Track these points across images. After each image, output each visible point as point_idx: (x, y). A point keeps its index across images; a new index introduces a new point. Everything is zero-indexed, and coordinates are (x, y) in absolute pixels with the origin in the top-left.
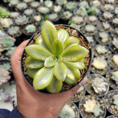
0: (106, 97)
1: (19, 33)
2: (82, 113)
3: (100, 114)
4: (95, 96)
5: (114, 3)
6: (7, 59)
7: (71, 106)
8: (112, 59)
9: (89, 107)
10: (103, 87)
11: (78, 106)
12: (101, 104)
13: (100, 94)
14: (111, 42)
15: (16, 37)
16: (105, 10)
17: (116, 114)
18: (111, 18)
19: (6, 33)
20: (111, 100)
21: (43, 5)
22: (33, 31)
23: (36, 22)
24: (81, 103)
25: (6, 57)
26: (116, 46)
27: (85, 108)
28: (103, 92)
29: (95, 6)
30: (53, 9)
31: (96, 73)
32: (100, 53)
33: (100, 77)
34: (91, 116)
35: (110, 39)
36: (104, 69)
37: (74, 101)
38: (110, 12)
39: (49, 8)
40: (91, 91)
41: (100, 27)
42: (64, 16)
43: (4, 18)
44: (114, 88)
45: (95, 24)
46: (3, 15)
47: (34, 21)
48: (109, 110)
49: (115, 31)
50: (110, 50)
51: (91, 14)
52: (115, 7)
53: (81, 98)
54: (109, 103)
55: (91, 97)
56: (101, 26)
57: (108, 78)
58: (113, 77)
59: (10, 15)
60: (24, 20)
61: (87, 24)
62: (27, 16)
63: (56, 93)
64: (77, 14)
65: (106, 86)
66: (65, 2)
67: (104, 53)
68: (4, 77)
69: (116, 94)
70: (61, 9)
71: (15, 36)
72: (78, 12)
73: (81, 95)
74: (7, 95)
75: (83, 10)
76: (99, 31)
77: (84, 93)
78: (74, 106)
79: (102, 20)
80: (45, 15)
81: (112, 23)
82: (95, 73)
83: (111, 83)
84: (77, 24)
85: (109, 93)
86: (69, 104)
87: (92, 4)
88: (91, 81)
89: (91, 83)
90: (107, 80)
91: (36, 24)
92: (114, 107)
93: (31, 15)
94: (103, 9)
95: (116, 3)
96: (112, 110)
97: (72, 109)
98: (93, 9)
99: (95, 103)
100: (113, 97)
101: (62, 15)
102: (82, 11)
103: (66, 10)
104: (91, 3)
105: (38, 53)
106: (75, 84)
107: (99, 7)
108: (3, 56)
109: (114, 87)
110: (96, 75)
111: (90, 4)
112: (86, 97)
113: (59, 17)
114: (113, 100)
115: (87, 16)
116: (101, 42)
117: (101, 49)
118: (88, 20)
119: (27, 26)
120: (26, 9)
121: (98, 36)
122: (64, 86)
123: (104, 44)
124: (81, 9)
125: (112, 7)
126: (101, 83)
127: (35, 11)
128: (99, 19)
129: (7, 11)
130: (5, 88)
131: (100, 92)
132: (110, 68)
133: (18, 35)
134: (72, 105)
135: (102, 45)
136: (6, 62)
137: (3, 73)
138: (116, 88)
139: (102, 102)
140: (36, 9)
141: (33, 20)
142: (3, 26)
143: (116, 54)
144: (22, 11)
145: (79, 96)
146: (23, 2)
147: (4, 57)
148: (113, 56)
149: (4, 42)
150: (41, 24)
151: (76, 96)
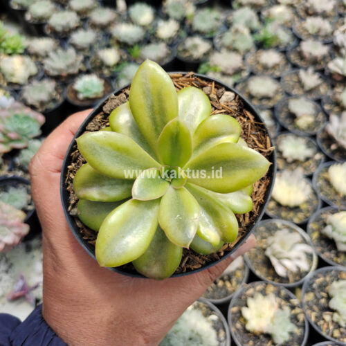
0: (309, 289)
1: (54, 100)
2: (238, 335)
3: (291, 338)
4: (275, 286)
5: (332, 14)
6: (20, 174)
7: (206, 315)
8: (325, 175)
9: (260, 316)
10: (299, 258)
11: (225, 314)
12: (293, 307)
13: (291, 279)
14: (322, 126)
15: (46, 110)
16: (306, 33)
17: (336, 338)
18: (324, 58)
19: (16, 99)
20: (323, 297)
21: (125, 18)
22: (97, 93)
23: (103, 68)
24: (234, 306)
25: (15, 170)
26: (337, 138)
27: (245, 321)
28: (300, 274)
29: (278, 22)
30: (153, 29)
31: (280, 217)
32: (290, 160)
33: (291, 230)
34: (264, 342)
35: (321, 117)
36: (304, 207)
37: (213, 298)
38: (320, 39)
39: (143, 27)
40: (265, 269)
41: (291, 83)
42: (185, 51)
43: (10, 55)
44: (333, 261)
45: (277, 74)
46: (9, 47)
47: (98, 64)
48: (315, 327)
49: (334, 94)
50: (319, 150)
51: (265, 46)
52: (335, 26)
53: (234, 291)
54: (317, 304)
55: (265, 287)
56: (295, 79)
57: (313, 231)
58: (328, 230)
59: (28, 47)
60: (70, 61)
61: (252, 74)
62: (79, 50)
63: (160, 279)
64: (223, 46)
65: (309, 256)
66: (190, 10)
67: (302, 158)
68: (11, 227)
69: (338, 280)
70: (178, 31)
71: (44, 109)
72: (228, 38)
73: (234, 283)
74: (17, 281)
75: (242, 34)
76: (288, 95)
77: (243, 277)
78: (213, 314)
79: (298, 62)
80: (132, 47)
81: (327, 72)
82: (275, 218)
83: (322, 246)
84: (224, 74)
85: (316, 277)
86: (201, 309)
87: (269, 14)
88: (264, 240)
89: (264, 246)
90: (311, 238)
91: (106, 72)
92: (332, 316)
93: (91, 47)
94: (301, 31)
95: (337, 14)
96: (325, 326)
97: (208, 321)
98: (270, 30)
99: (276, 305)
100: (327, 288)
101: (180, 48)
102: (238, 37)
103: (192, 33)
104: (264, 13)
105: (117, 157)
106: (219, 253)
107: (290, 24)
108: (8, 165)
109: (331, 259)
110: (279, 223)
111: (263, 18)
112: (250, 287)
113: (172, 52)
114: (329, 298)
115: (253, 50)
116: (295, 128)
117: (293, 147)
118: (258, 62)
119: (77, 78)
120: (76, 29)
121: (285, 110)
122: (187, 258)
123: (302, 133)
124: (237, 31)
125: (326, 26)
126: (292, 247)
127: (101, 34)
128: (288, 60)
129: (21, 34)
130: (12, 261)
131: (291, 272)
132: (320, 204)
133: (52, 106)
134: (210, 312)
135: (297, 136)
136: (15, 182)
137: (5, 216)
138: (337, 263)
139: (295, 301)
140: (104, 29)
141: (95, 61)
142: (7, 79)
143: (338, 163)
144: (63, 34)
145: (228, 284)
146: (67, 8)
147: (10, 170)
148: (328, 167)
149: (10, 126)
150: (120, 72)
151: (220, 283)
